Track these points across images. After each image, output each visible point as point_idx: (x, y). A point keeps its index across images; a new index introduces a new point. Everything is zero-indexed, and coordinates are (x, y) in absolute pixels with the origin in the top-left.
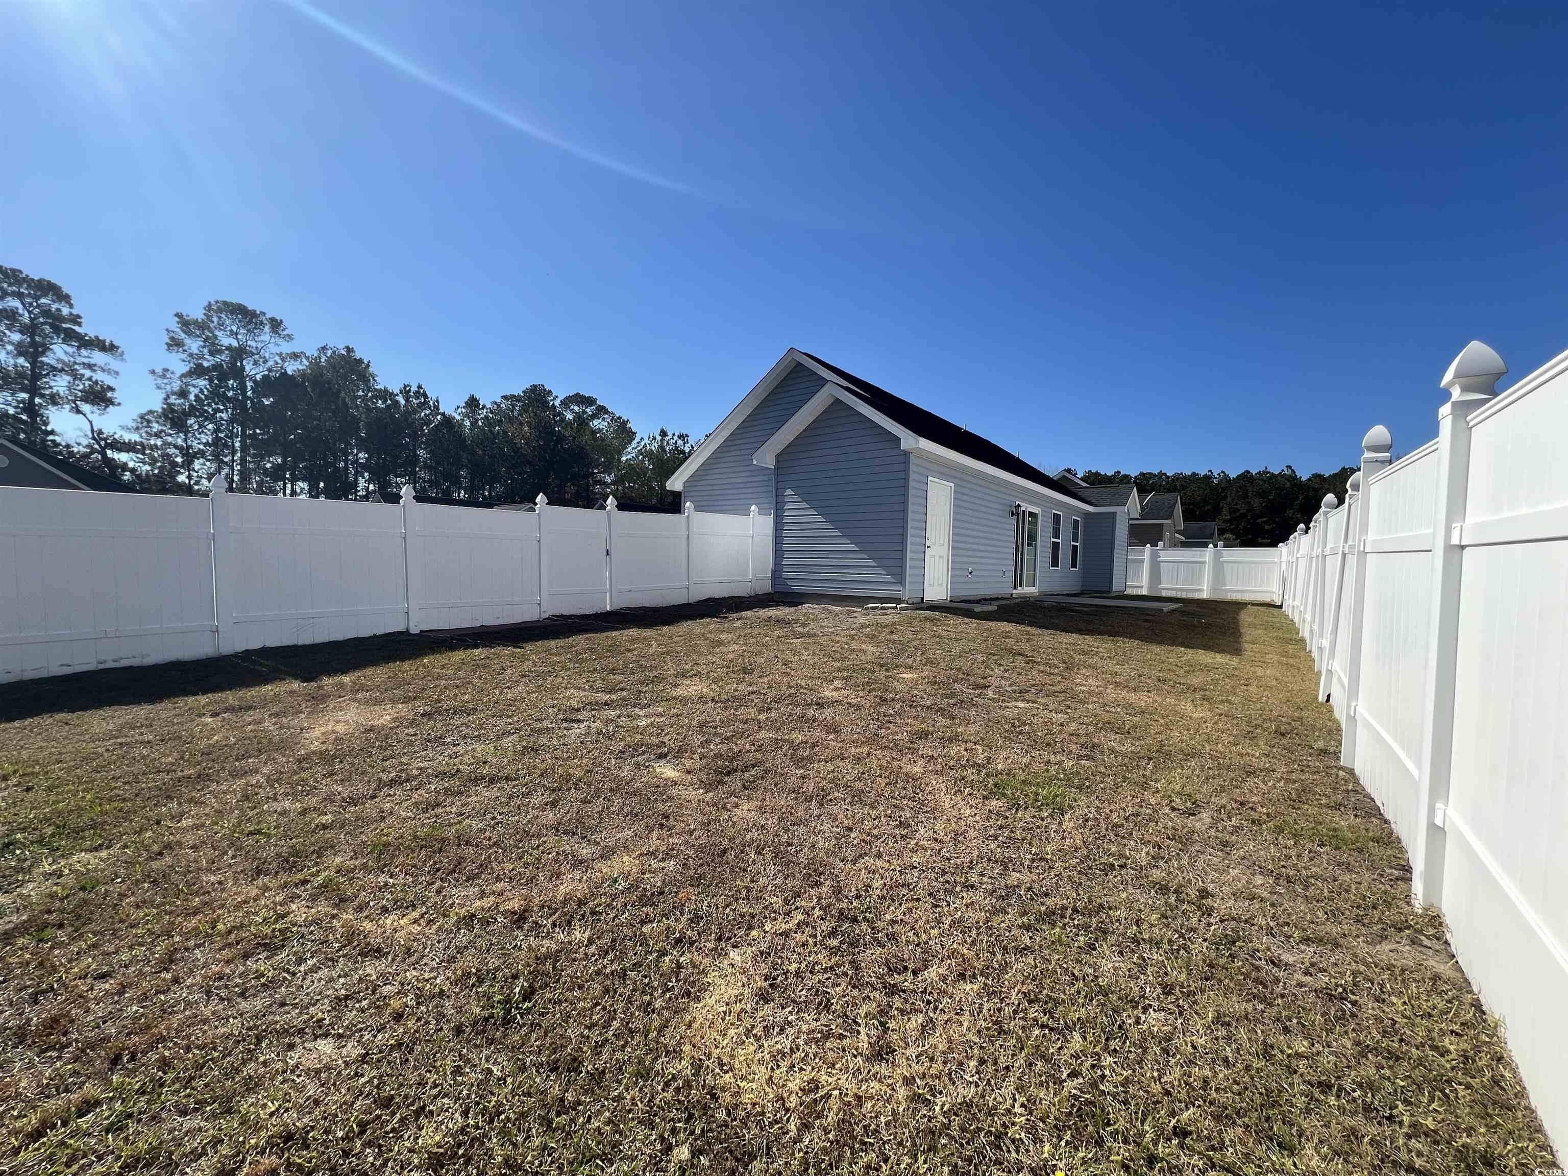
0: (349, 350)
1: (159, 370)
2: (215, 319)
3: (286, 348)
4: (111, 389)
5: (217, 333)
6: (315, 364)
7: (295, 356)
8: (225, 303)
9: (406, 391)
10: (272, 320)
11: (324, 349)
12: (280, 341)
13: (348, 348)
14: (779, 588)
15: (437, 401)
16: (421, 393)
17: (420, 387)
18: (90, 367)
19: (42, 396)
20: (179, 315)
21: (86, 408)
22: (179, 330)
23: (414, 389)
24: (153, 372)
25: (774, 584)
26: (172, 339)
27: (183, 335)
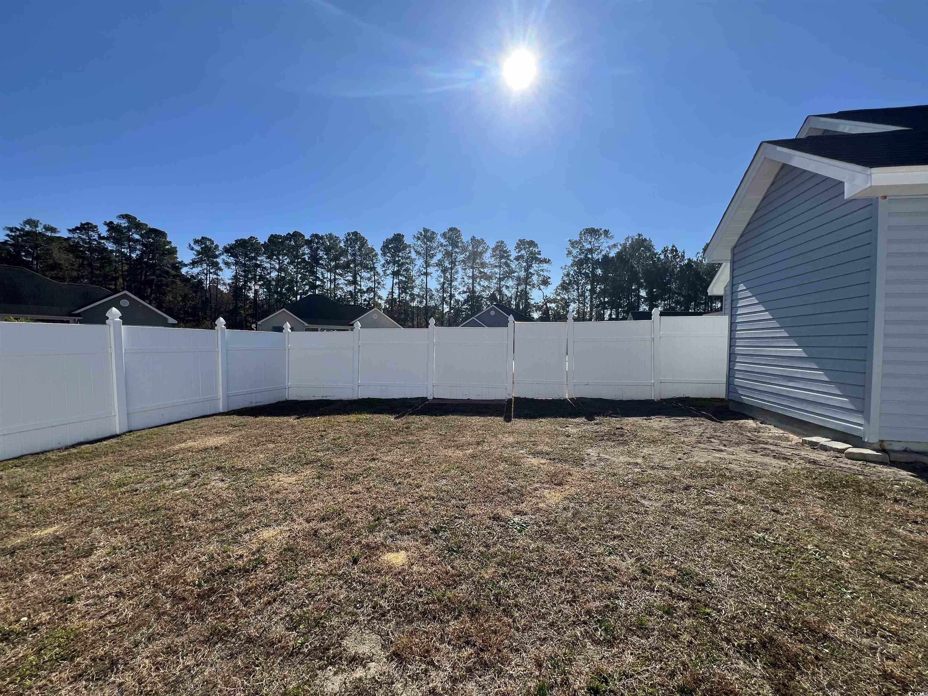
0: (639, 235)
1: (564, 267)
2: (583, 238)
3: (611, 243)
4: (549, 278)
5: (584, 244)
6: (624, 246)
7: (615, 246)
8: (587, 229)
9: (665, 251)
10: (605, 231)
11: (627, 238)
12: (608, 240)
13: (639, 234)
14: (733, 396)
15: (684, 252)
16: (674, 250)
17: (673, 246)
18: (542, 270)
19: (530, 285)
20: (570, 241)
21: (542, 287)
22: (570, 247)
23: (670, 248)
24: (562, 268)
25: (728, 391)
26: (568, 251)
27: (572, 249)
